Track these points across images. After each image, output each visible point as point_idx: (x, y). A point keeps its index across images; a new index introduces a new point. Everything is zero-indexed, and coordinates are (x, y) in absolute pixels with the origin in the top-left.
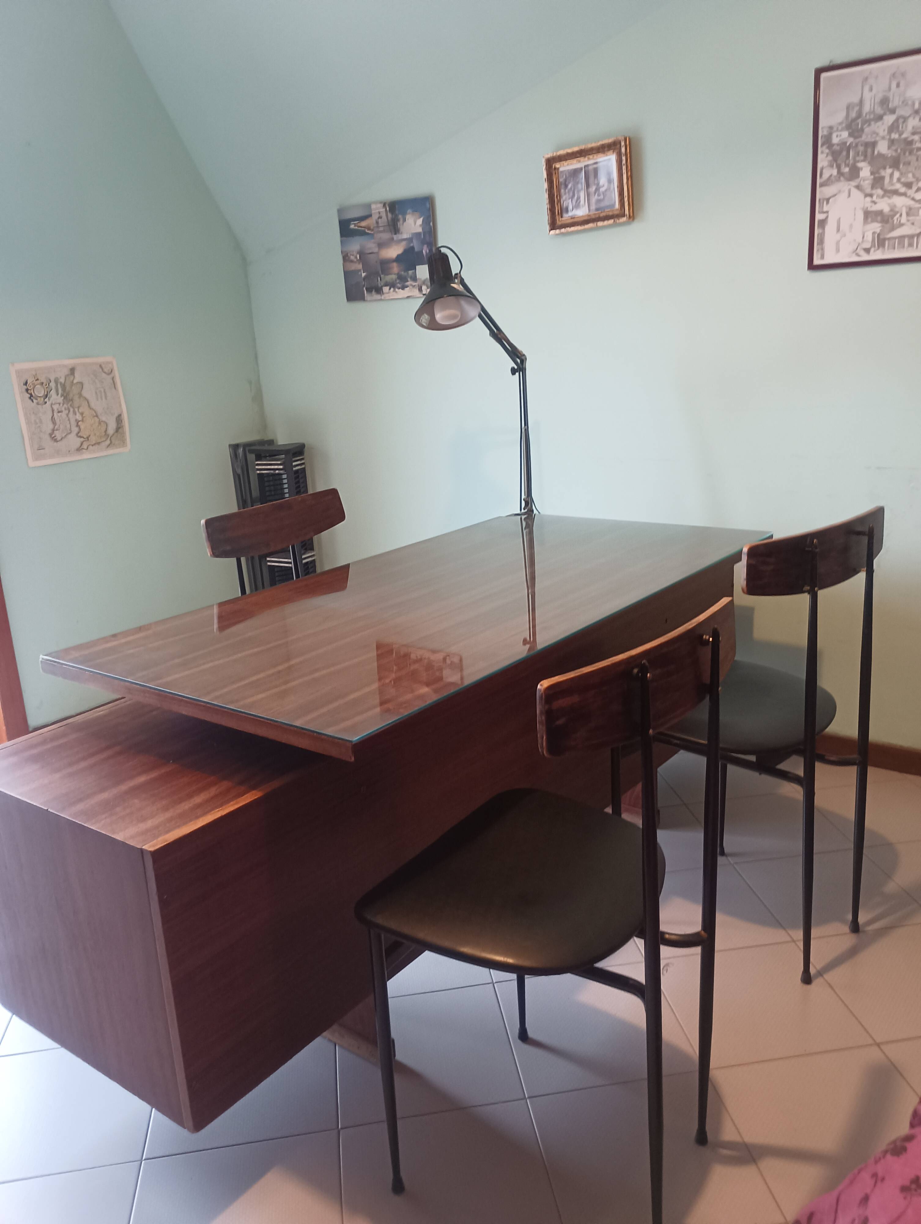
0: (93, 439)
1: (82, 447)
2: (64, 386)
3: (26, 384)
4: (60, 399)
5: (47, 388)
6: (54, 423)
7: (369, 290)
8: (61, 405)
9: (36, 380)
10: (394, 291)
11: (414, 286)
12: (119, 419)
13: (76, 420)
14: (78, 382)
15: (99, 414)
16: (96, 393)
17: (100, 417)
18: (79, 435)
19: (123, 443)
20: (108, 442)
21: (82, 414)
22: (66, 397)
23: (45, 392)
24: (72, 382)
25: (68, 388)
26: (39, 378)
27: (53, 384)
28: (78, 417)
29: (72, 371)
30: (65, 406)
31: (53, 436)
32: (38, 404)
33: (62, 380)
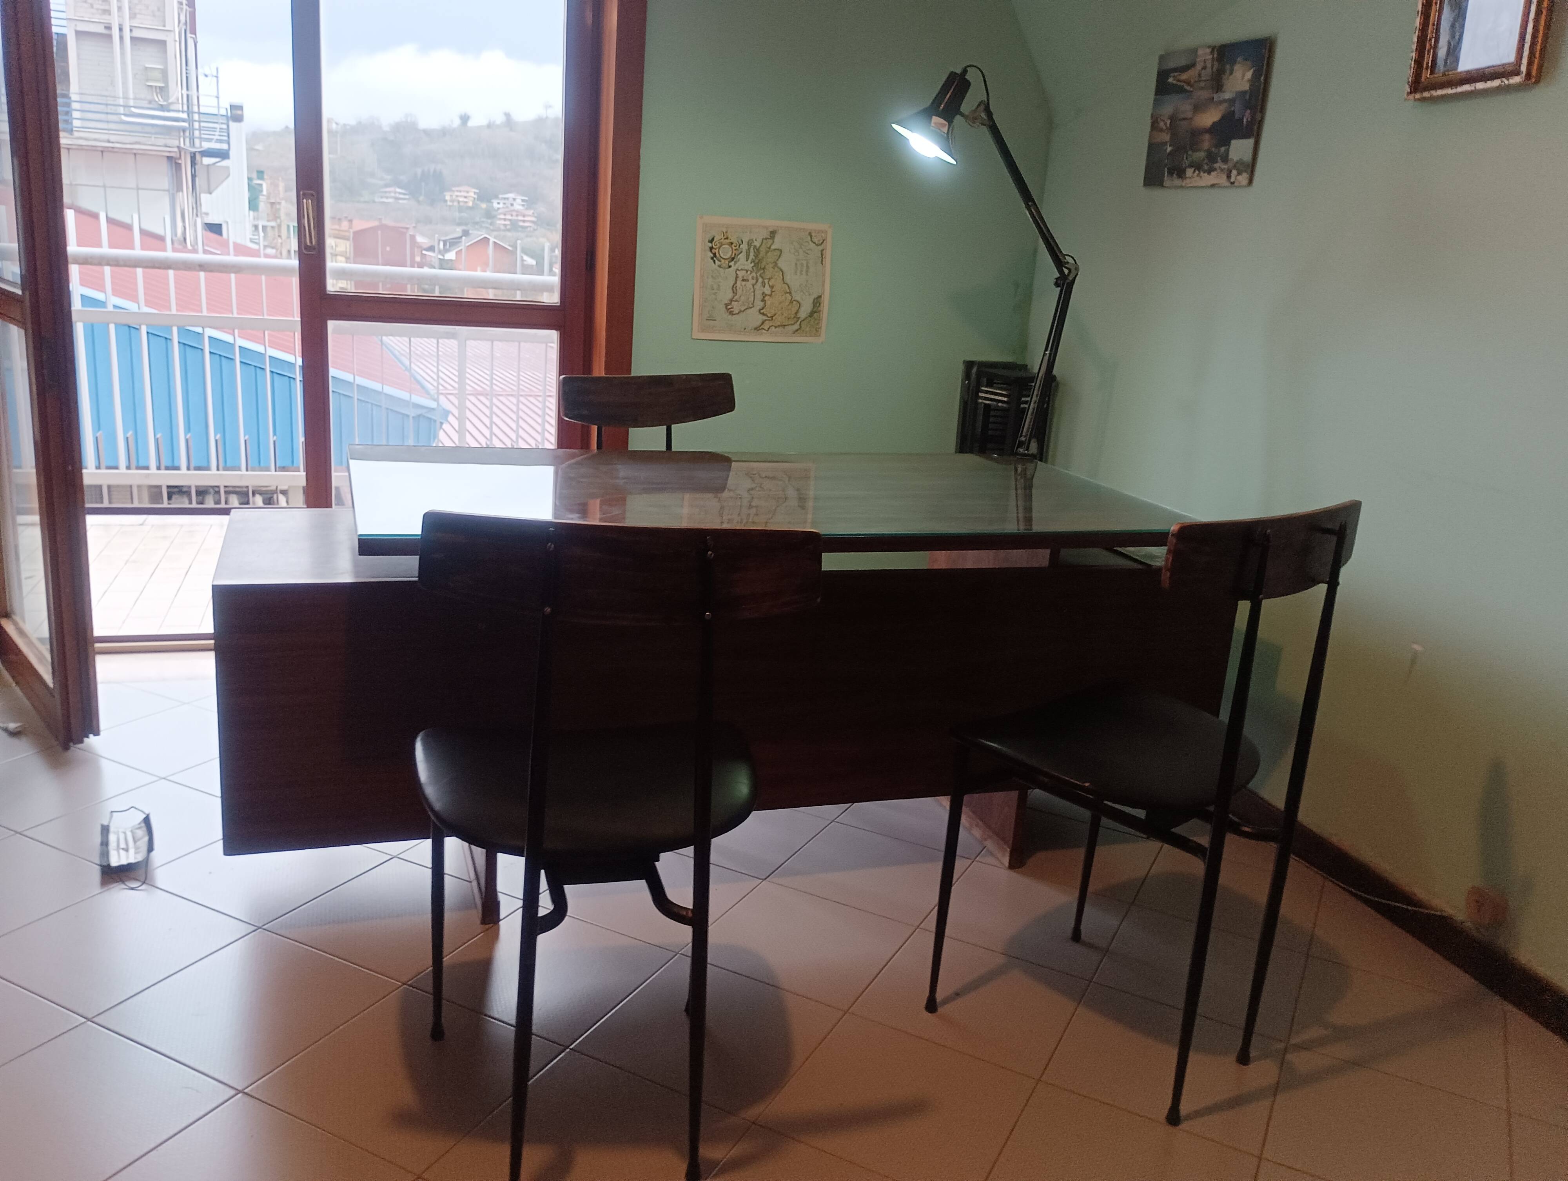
0: (778, 320)
1: (762, 327)
2: (757, 251)
3: (711, 241)
4: (749, 266)
5: (735, 250)
6: (735, 292)
7: (1171, 173)
8: (749, 272)
9: (725, 239)
10: (1198, 175)
11: (1222, 170)
12: (817, 302)
13: (763, 293)
14: (775, 249)
15: (792, 292)
16: (796, 264)
17: (794, 294)
18: (762, 311)
19: (817, 332)
20: (796, 326)
21: (772, 287)
22: (758, 265)
23: (732, 254)
24: (770, 248)
25: (762, 254)
26: (730, 237)
27: (744, 247)
28: (767, 290)
29: (773, 234)
30: (754, 274)
31: (729, 307)
32: (720, 266)
33: (757, 244)
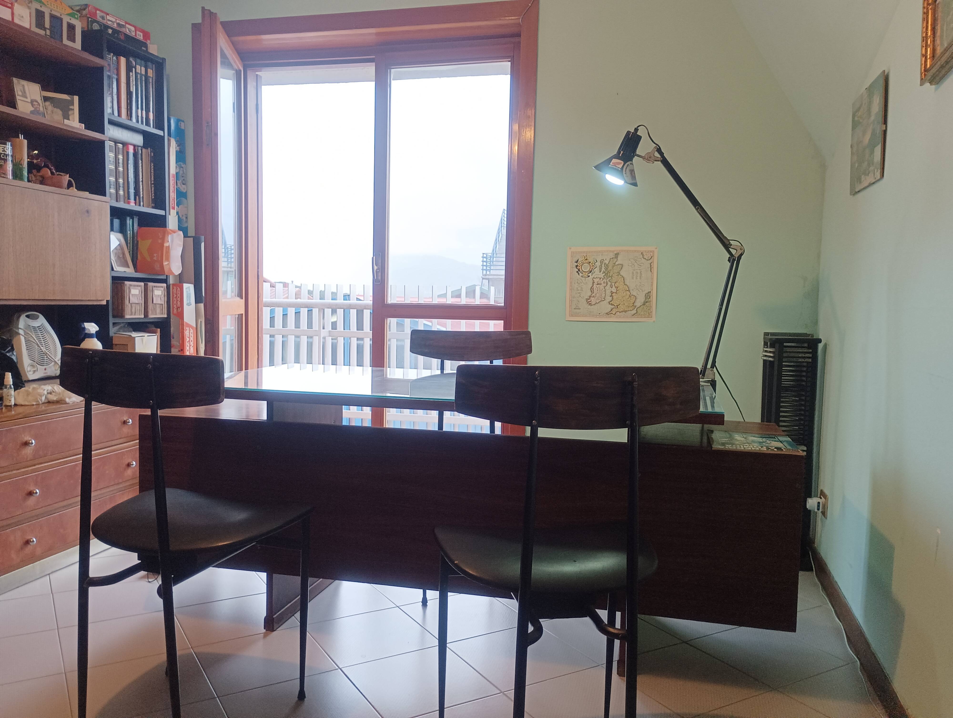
0: (621, 308)
1: (611, 312)
2: (607, 266)
3: (577, 262)
4: (602, 275)
5: (592, 266)
6: (592, 292)
8: (601, 279)
9: (585, 260)
12: (648, 295)
13: (611, 291)
14: (618, 265)
15: (631, 289)
16: (633, 273)
17: (631, 292)
18: (611, 303)
19: (650, 315)
20: (634, 311)
21: (617, 288)
22: (607, 274)
23: (590, 269)
24: (615, 264)
25: (610, 268)
26: (588, 259)
27: (598, 264)
28: (614, 290)
29: (617, 255)
30: (605, 280)
31: (589, 301)
32: (582, 277)
33: (607, 262)
